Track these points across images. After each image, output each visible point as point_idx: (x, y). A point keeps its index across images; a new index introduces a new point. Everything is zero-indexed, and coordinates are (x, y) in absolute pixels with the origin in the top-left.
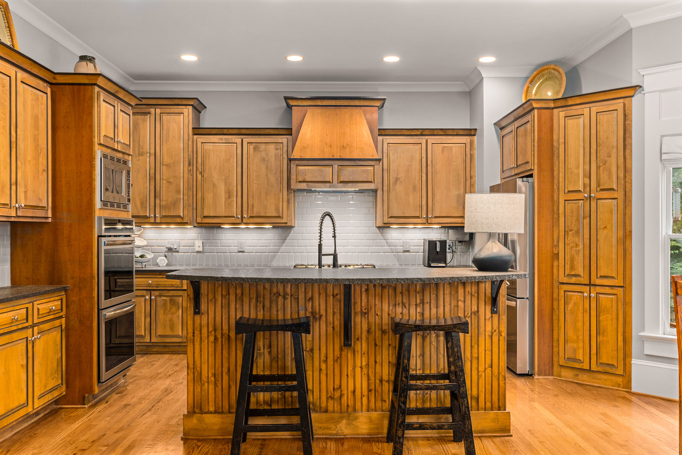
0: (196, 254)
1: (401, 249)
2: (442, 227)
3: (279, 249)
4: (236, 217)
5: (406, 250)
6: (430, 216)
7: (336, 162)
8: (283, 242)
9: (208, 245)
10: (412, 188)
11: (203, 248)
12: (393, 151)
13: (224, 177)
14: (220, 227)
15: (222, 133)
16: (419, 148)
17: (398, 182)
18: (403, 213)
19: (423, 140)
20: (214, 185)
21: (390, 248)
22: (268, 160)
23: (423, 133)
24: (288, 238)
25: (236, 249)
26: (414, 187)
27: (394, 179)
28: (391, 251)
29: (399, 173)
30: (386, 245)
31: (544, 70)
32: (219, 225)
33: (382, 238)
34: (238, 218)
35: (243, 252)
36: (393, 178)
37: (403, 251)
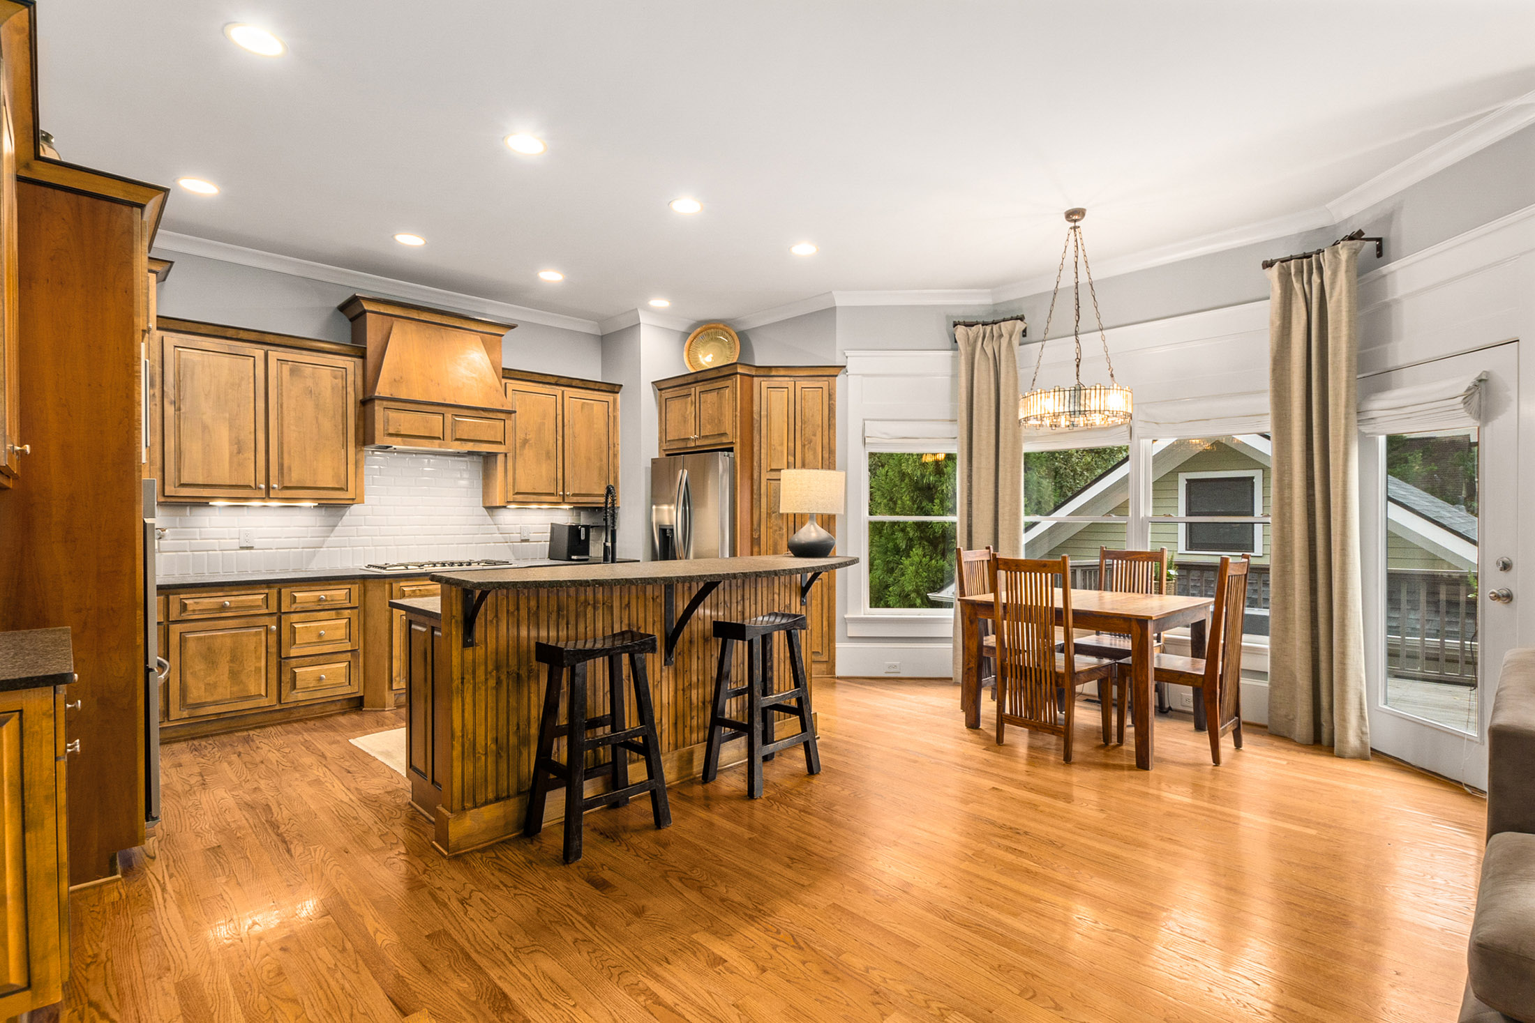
1: (517, 537)
2: (574, 508)
3: (324, 542)
4: (254, 486)
5: (523, 538)
6: (568, 493)
7: (450, 409)
8: (333, 530)
10: (544, 455)
12: (521, 401)
13: (227, 415)
14: (207, 505)
15: (223, 335)
16: (554, 402)
17: (527, 445)
18: (532, 489)
19: (558, 390)
20: (205, 428)
21: (503, 537)
22: (319, 394)
23: (559, 382)
24: (339, 524)
25: (235, 543)
26: (548, 453)
27: (521, 440)
28: (504, 541)
29: (528, 435)
30: (497, 532)
31: (710, 328)
32: (205, 501)
33: (490, 523)
34: (260, 488)
35: (251, 548)
37: (520, 541)
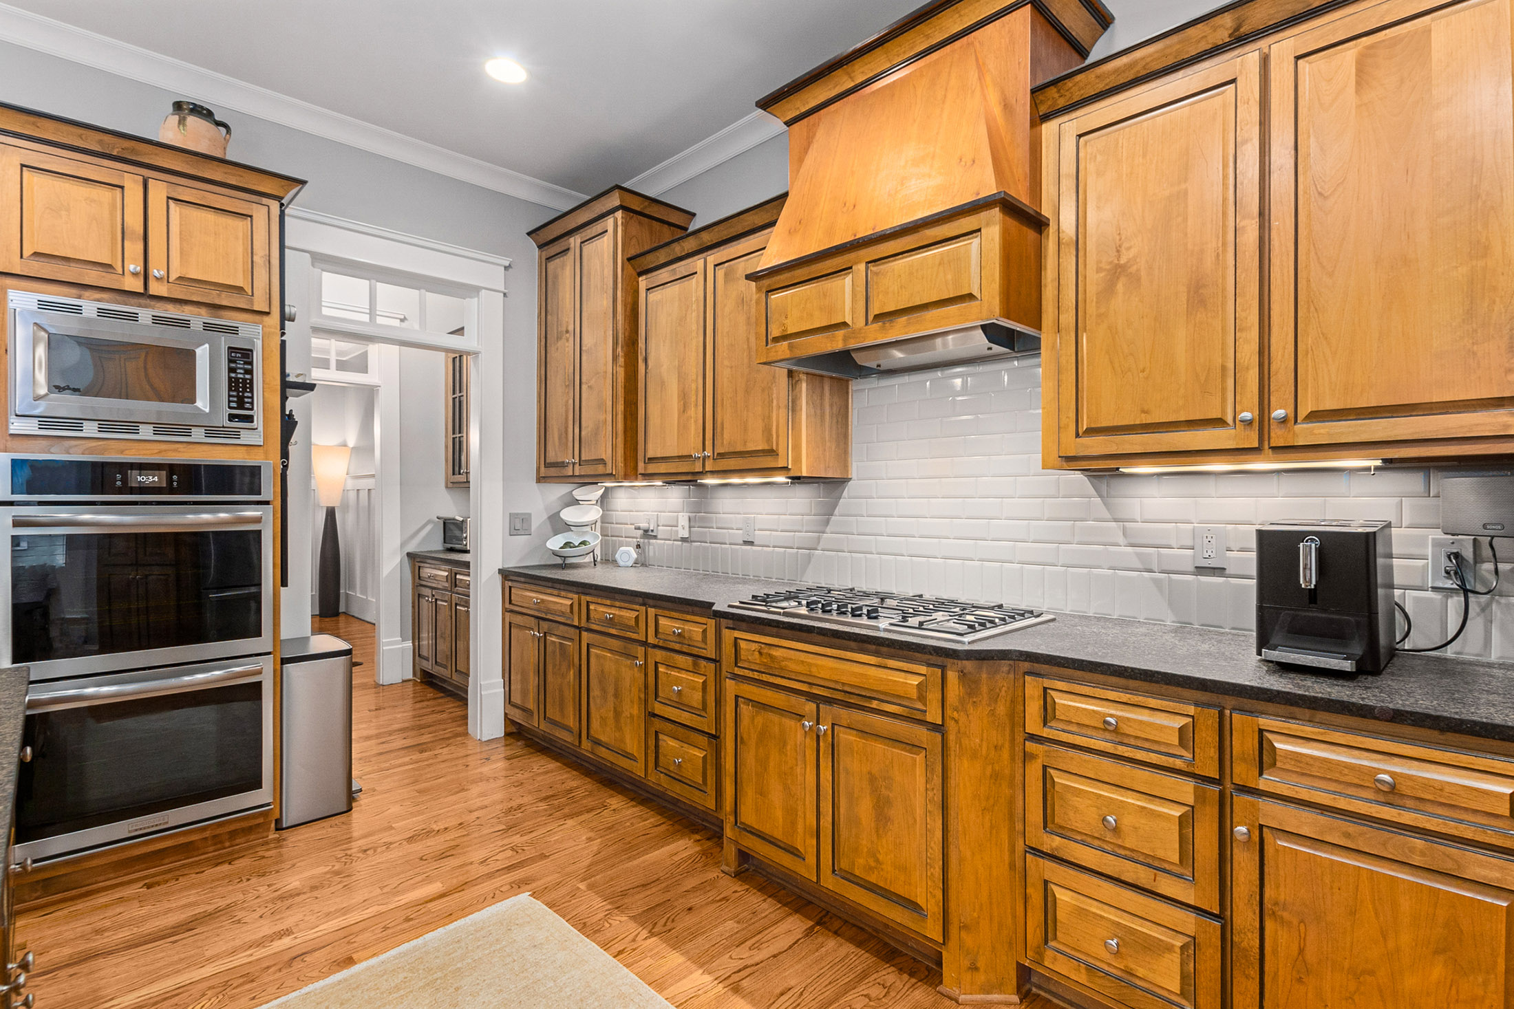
0: (680, 543)
1: (1186, 558)
2: (1390, 464)
3: (819, 539)
5: (1205, 563)
6: (1279, 413)
7: (863, 252)
9: (697, 525)
10: (1184, 298)
11: (690, 531)
12: (1099, 158)
13: (677, 362)
15: (675, 256)
16: (1224, 106)
17: (1121, 282)
18: (1143, 412)
19: (1246, 59)
20: (663, 385)
21: (1137, 554)
23: (1245, 29)
25: (739, 535)
27: (1102, 275)
28: (1140, 566)
29: (1126, 245)
30: (1121, 540)
33: (1108, 516)
35: (751, 543)
36: (1099, 270)
37: (1192, 569)
